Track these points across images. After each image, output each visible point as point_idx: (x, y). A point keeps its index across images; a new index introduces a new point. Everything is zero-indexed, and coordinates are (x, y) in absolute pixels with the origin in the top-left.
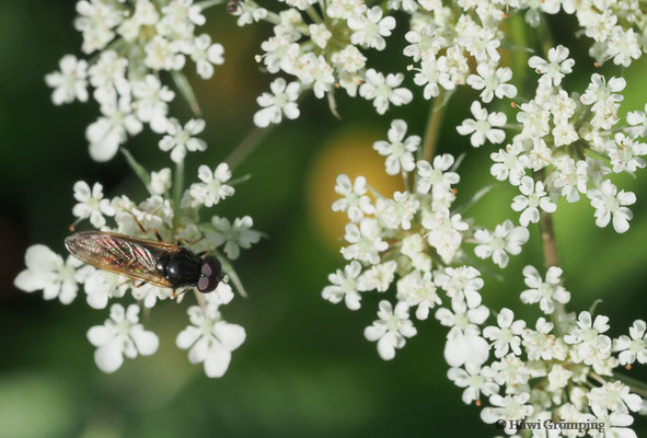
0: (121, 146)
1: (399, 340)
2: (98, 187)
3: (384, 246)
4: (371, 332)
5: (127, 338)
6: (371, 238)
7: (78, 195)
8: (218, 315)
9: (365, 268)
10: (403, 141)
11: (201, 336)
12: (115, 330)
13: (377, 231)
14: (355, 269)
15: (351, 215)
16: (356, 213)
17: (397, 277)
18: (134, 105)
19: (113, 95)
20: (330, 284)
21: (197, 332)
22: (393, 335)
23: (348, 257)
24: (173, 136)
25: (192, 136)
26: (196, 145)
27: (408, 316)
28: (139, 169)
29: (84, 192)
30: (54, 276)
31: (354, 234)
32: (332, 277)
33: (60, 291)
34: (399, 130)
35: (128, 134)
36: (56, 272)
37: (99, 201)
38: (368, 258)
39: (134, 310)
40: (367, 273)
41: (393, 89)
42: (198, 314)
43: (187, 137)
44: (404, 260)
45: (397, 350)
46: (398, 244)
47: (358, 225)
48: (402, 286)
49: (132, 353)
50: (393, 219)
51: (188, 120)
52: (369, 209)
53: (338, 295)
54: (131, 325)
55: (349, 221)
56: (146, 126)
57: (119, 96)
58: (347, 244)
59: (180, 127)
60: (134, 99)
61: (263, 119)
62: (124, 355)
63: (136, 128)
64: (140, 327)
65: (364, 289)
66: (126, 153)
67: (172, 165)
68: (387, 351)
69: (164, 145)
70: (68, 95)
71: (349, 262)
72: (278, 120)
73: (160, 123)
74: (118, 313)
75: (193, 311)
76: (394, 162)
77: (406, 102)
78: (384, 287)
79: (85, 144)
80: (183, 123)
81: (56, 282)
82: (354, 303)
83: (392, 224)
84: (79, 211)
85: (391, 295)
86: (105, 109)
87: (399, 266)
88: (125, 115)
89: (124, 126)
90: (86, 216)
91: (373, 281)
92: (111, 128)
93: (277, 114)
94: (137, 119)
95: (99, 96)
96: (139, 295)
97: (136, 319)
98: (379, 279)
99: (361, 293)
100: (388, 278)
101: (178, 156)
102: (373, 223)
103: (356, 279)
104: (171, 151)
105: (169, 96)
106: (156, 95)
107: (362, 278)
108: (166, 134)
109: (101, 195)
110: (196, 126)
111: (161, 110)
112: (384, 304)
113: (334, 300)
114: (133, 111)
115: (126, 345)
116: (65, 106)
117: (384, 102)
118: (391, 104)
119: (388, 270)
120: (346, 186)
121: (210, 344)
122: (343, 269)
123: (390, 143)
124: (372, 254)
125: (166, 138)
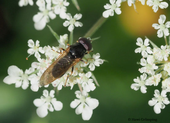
0: (47, 24)
1: (162, 106)
2: (38, 42)
3: (157, 67)
4: (151, 103)
5: (50, 104)
6: (152, 65)
7: (29, 45)
8: (88, 94)
9: (148, 76)
10: (164, 24)
11: (80, 103)
12: (45, 100)
13: (153, 61)
14: (144, 77)
15: (143, 54)
16: (145, 54)
17: (162, 79)
18: (53, 8)
19: (44, 3)
20: (134, 83)
21: (79, 101)
22: (160, 103)
23: (141, 72)
24: (69, 21)
25: (76, 21)
26: (78, 24)
27: (166, 96)
28: (55, 34)
29: (32, 44)
30: (20, 78)
31: (144, 62)
32: (135, 80)
33: (22, 84)
34: (163, 19)
35: (50, 19)
36: (20, 76)
37: (38, 47)
38: (150, 72)
39: (52, 92)
40: (150, 78)
41: (160, 2)
42: (79, 94)
43: (75, 21)
44: (165, 73)
45: (161, 110)
46: (162, 66)
47: (146, 59)
48: (164, 84)
49: (52, 110)
50: (161, 57)
51: (75, 14)
52: (150, 52)
53: (137, 87)
54: (51, 98)
55: (142, 57)
56: (58, 16)
57: (46, 4)
58: (141, 67)
59: (72, 17)
60: (52, 5)
61: (106, 15)
62: (48, 111)
63: (53, 17)
64: (55, 99)
65: (148, 85)
66: (49, 27)
67: (68, 33)
68: (157, 110)
69: (65, 24)
70: (25, 2)
71: (142, 74)
72: (113, 15)
73: (64, 15)
74: (46, 93)
75: (77, 93)
76: (161, 32)
77: (165, 8)
78: (156, 84)
79: (33, 23)
81: (20, 80)
82: (144, 90)
83: (160, 60)
84: (30, 52)
85: (159, 87)
86: (40, 9)
87: (163, 75)
88: (49, 11)
89: (48, 16)
90: (33, 53)
91: (152, 81)
92: (43, 16)
93: (112, 12)
94: (54, 13)
95: (38, 3)
96: (55, 85)
97: (53, 96)
98: (154, 80)
99: (147, 86)
100: (158, 80)
101: (71, 29)
102: (152, 57)
103: (145, 81)
104: (68, 27)
105: (67, 4)
106: (62, 4)
107: (147, 80)
108: (66, 20)
109: (39, 45)
110: (79, 16)
111: (64, 10)
112: (157, 91)
113: (136, 89)
114: (52, 10)
115: (49, 106)
116: (24, 7)
117: (157, 7)
118: (159, 8)
119: (158, 77)
120: (141, 43)
121: (84, 106)
122: (139, 77)
123: (159, 24)
124: (151, 70)
125: (66, 21)
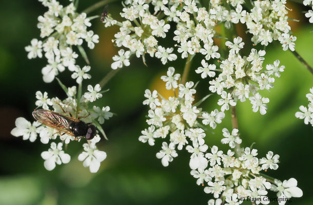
0: (56, 76)
1: (170, 159)
2: (46, 94)
3: (165, 119)
4: (159, 155)
5: (57, 156)
6: (159, 116)
7: (37, 97)
8: (95, 147)
9: (156, 128)
10: (173, 76)
11: (88, 156)
12: (53, 153)
13: (162, 113)
14: (152, 129)
15: (151, 106)
16: (153, 105)
17: (170, 132)
18: (61, 60)
19: (53, 55)
20: (142, 135)
21: (87, 154)
22: (168, 156)
23: (149, 124)
24: (77, 73)
25: (85, 73)
26: (87, 77)
27: (174, 148)
28: (63, 87)
29: (40, 95)
30: (27, 130)
31: (152, 114)
32: (143, 132)
33: (30, 137)
34: (172, 71)
35: (59, 71)
36: (28, 129)
37: (46, 99)
38: (158, 124)
39: (60, 144)
40: (157, 130)
41: (169, 54)
42: (87, 147)
43: (83, 73)
44: (173, 125)
45: (169, 162)
46: (171, 119)
47: (154, 111)
48: (172, 136)
49: (59, 163)
50: (169, 108)
51: (83, 66)
52: (159, 104)
53: (145, 140)
54: (59, 151)
55: (150, 109)
56: (67, 68)
57: (55, 56)
58: (149, 118)
59: (80, 69)
60: (61, 57)
61: (115, 66)
62: (56, 163)
63: (62, 69)
64: (63, 152)
65: (156, 137)
66: (58, 80)
67: (77, 85)
68: (165, 163)
69: (73, 76)
70: (34, 55)
71: (150, 126)
72: (121, 66)
73: (72, 67)
74: (54, 146)
75: (85, 145)
76: (169, 85)
77: (174, 60)
78: (164, 136)
79: (41, 75)
80: (81, 67)
81: (28, 133)
82: (152, 143)
83: (168, 110)
84: (38, 103)
85: (168, 140)
86: (49, 61)
87: (171, 127)
88: (58, 64)
89: (57, 68)
90: (41, 105)
91: (160, 133)
92: (52, 69)
93: (121, 64)
94: (63, 65)
95: (47, 55)
96: (63, 139)
97: (61, 149)
98: (162, 133)
99: (155, 139)
100: (166, 132)
101: (79, 81)
102: (160, 109)
103: (152, 133)
104: (76, 79)
105: (76, 56)
106: (71, 55)
107: (155, 132)
108: (75, 72)
109: (47, 97)
110: (87, 68)
111: (73, 62)
112: (164, 143)
113: (144, 141)
114: (61, 62)
115: (57, 159)
116: (33, 59)
117: (165, 59)
118: (168, 60)
119: (166, 129)
120: (149, 95)
121: (92, 159)
122: (147, 129)
123: (168, 77)
124: (160, 123)
125: (74, 73)
